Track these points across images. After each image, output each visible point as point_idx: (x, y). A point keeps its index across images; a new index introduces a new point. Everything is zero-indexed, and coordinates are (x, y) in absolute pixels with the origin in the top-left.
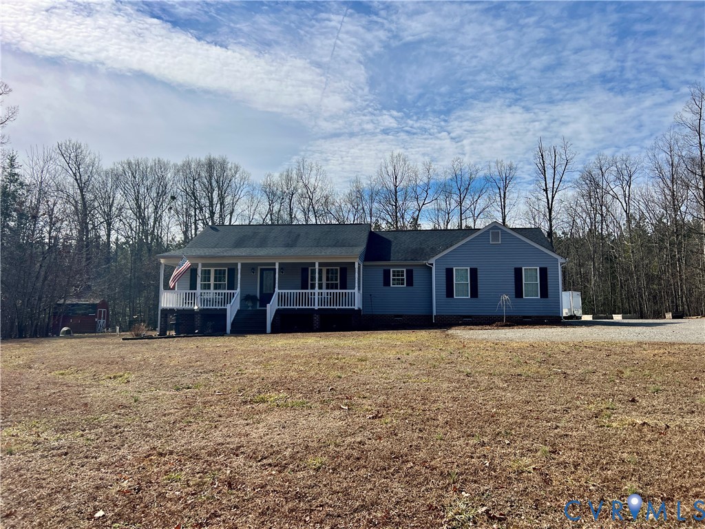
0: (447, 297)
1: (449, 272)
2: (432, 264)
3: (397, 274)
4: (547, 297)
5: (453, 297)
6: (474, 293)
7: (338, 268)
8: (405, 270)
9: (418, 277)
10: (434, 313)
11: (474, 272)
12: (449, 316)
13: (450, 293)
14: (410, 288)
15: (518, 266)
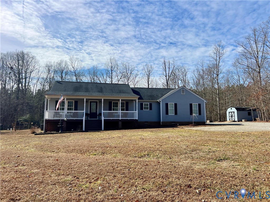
0: (166, 114)
1: (167, 105)
2: (160, 101)
3: (146, 105)
4: (201, 115)
5: (168, 114)
6: (176, 113)
7: (125, 102)
8: (149, 103)
9: (154, 106)
10: (161, 121)
11: (176, 105)
12: (167, 122)
13: (167, 113)
14: (151, 111)
15: (191, 103)
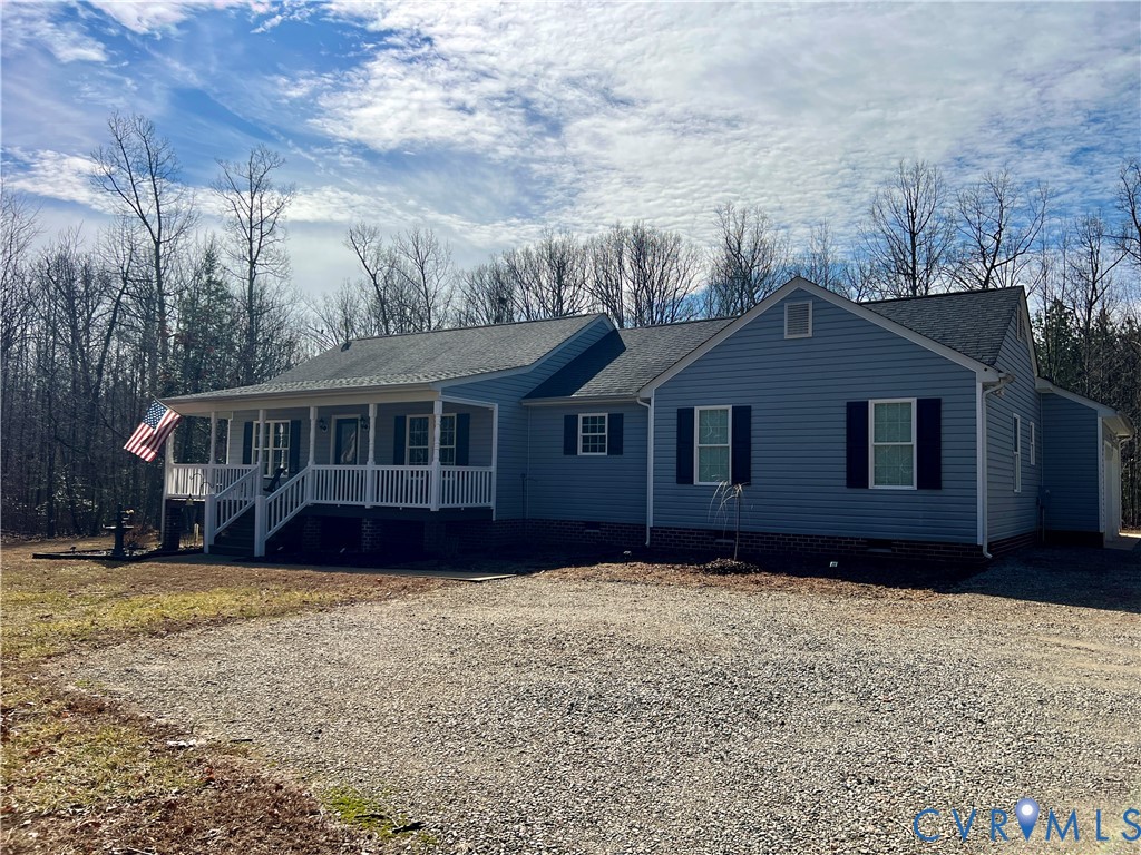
0: (678, 482)
1: (685, 417)
2: (648, 401)
3: (592, 424)
4: (939, 488)
5: (692, 481)
6: (741, 473)
7: (455, 416)
8: (606, 416)
10: (650, 523)
11: (742, 416)
12: (683, 531)
13: (684, 472)
14: (615, 459)
15: (857, 397)
